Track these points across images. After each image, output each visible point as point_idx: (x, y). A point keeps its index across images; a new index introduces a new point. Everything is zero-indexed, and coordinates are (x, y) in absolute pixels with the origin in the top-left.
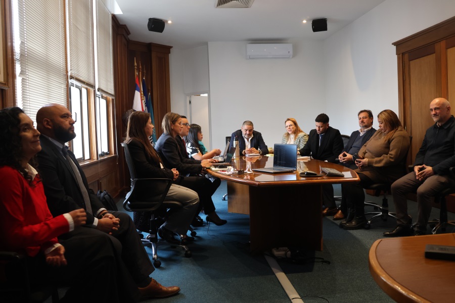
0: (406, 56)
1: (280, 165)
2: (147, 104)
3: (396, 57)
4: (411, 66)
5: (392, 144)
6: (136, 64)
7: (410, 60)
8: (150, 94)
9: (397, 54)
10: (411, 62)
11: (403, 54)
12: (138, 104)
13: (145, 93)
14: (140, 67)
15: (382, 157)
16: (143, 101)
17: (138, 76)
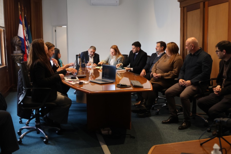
0: (185, 9)
1: (106, 78)
2: (27, 32)
3: (179, 9)
4: (188, 15)
5: (175, 65)
6: (19, 7)
7: (188, 11)
8: (29, 25)
9: (180, 7)
10: (188, 13)
11: (184, 7)
12: (21, 32)
13: (26, 25)
14: (23, 8)
15: (169, 73)
16: (25, 30)
17: (21, 14)
